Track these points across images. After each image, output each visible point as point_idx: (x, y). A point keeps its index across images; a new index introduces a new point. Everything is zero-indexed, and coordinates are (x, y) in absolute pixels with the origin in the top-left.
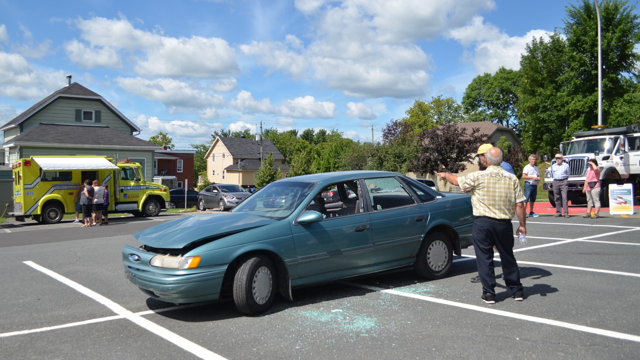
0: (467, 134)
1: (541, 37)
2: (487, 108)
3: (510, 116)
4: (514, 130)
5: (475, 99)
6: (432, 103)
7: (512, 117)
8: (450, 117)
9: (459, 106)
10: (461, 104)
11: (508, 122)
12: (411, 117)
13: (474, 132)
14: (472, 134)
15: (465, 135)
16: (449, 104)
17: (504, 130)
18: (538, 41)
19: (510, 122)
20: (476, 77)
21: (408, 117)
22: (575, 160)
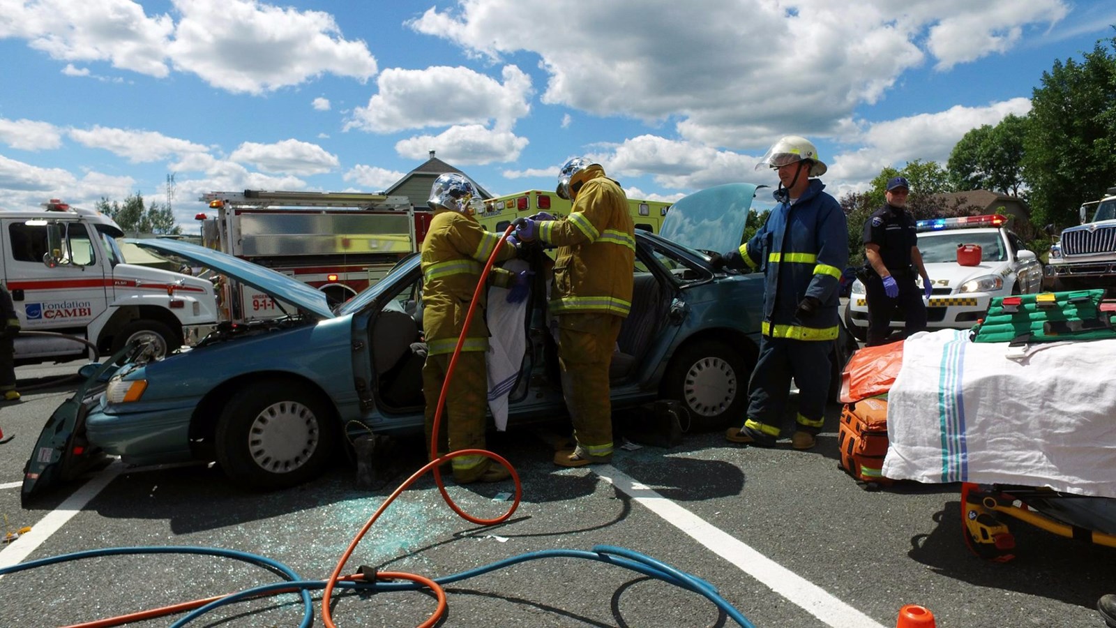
0: (947, 207)
1: (1070, 59)
2: (984, 172)
3: (1020, 182)
4: (1026, 200)
5: (968, 160)
6: (906, 170)
7: (1022, 183)
8: (931, 188)
9: (944, 173)
10: (946, 170)
11: (1015, 190)
12: (876, 189)
13: (959, 203)
14: (956, 206)
15: (945, 208)
16: (930, 168)
17: (1009, 201)
18: (1064, 64)
19: (1019, 190)
20: (969, 131)
21: (874, 189)
22: (1104, 229)
